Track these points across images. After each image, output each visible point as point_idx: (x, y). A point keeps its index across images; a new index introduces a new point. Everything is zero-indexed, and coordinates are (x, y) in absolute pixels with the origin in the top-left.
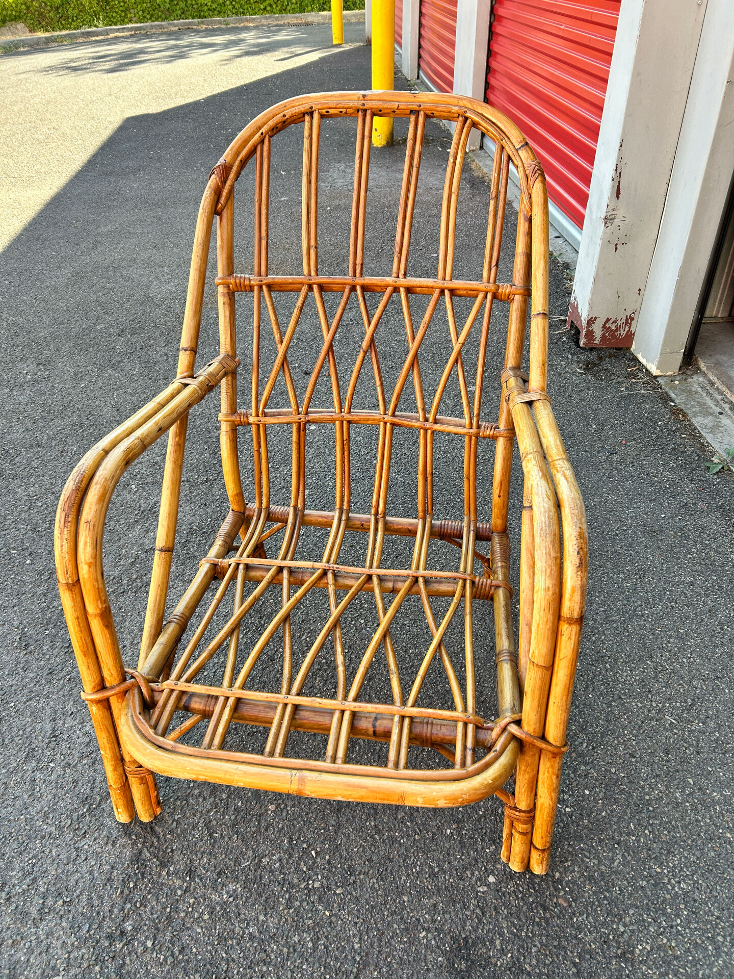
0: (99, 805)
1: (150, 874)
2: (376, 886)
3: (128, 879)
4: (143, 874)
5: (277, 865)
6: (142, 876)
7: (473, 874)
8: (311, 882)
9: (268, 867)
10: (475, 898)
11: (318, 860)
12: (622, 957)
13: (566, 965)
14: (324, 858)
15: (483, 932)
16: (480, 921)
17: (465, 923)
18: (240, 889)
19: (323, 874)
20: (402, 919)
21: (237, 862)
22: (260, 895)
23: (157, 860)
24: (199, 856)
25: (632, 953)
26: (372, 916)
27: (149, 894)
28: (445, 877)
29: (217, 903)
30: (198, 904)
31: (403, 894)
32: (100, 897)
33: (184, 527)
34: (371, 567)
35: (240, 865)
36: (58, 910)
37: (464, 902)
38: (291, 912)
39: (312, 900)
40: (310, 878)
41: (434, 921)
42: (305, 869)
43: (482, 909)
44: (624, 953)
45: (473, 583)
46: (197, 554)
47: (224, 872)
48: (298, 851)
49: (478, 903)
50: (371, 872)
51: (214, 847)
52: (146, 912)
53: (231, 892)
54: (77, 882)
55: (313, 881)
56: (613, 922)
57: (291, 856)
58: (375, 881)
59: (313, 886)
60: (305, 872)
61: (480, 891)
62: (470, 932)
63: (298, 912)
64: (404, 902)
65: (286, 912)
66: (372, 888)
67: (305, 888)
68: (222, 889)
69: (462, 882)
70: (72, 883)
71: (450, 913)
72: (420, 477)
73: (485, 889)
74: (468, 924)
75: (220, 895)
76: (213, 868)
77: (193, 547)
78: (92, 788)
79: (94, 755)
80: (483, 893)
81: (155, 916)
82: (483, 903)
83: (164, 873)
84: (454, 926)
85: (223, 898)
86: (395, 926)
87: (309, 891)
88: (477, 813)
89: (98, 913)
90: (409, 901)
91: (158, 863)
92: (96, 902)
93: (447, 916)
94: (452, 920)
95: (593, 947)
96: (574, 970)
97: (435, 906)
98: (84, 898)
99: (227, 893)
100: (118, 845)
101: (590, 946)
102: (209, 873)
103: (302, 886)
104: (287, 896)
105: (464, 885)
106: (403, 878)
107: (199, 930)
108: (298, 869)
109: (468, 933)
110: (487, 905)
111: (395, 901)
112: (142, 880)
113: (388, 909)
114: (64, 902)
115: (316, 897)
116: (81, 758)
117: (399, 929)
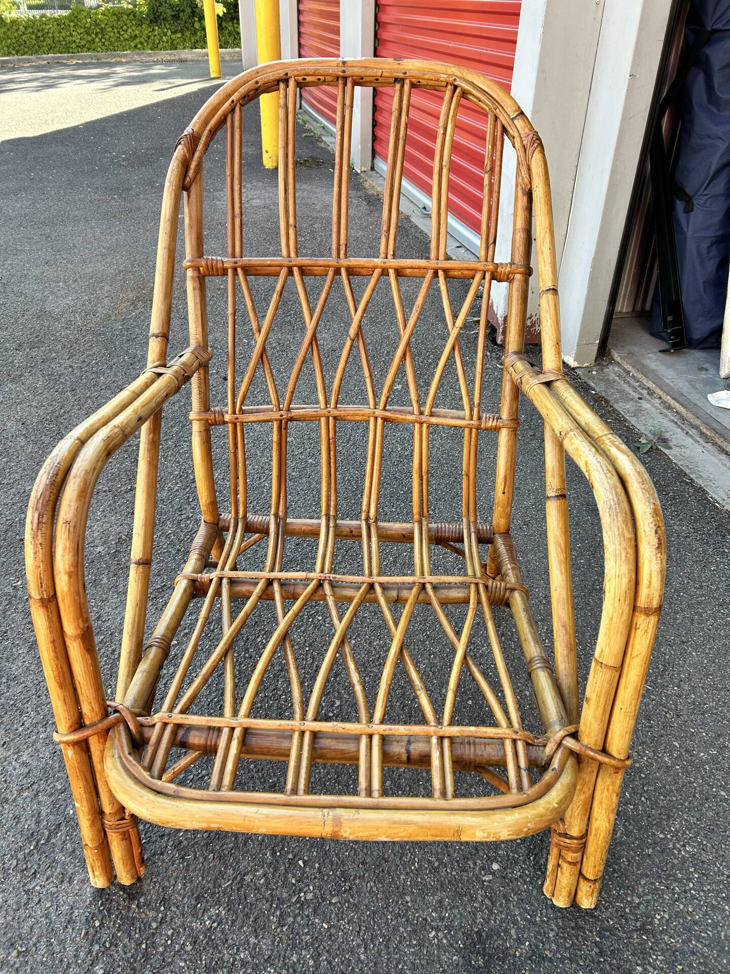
0: (48, 840)
1: (118, 909)
2: (375, 889)
3: (92, 918)
4: (109, 911)
5: (262, 881)
6: (108, 912)
7: (475, 864)
8: (302, 894)
9: (252, 884)
10: (482, 888)
11: (307, 869)
12: (642, 929)
14: (312, 867)
15: (496, 922)
16: (491, 911)
17: (476, 917)
18: (223, 912)
19: (315, 884)
20: (407, 920)
21: (217, 885)
22: (247, 916)
23: (124, 893)
24: (172, 882)
25: (651, 924)
26: (374, 922)
27: (118, 931)
28: (446, 870)
29: (199, 931)
30: (178, 935)
31: (405, 894)
32: (62, 942)
35: (220, 886)
36: (12, 962)
37: (470, 894)
38: (284, 930)
39: (306, 913)
40: (300, 891)
41: (442, 919)
42: (294, 882)
43: (490, 899)
44: (643, 926)
47: (203, 896)
48: (284, 863)
49: (486, 893)
50: (366, 875)
51: (187, 870)
52: (117, 952)
53: (214, 917)
54: (31, 928)
55: (305, 893)
56: (627, 895)
57: (276, 870)
58: (372, 884)
59: (305, 899)
60: (294, 885)
61: (485, 881)
62: (482, 924)
63: (293, 928)
64: (407, 902)
65: (279, 930)
66: (371, 891)
67: (297, 902)
68: (203, 915)
69: (465, 874)
70: (25, 930)
71: (458, 907)
73: (491, 877)
74: (479, 916)
75: (203, 922)
78: (38, 822)
79: (35, 787)
80: (489, 882)
81: (129, 955)
82: (490, 893)
83: (134, 906)
84: (464, 920)
85: (205, 925)
86: (402, 929)
87: (302, 904)
89: (61, 961)
90: (412, 901)
91: (125, 896)
92: (57, 949)
93: (455, 912)
94: (461, 915)
95: (611, 922)
96: (596, 950)
97: (440, 902)
98: (42, 946)
99: (210, 918)
100: (75, 882)
101: (608, 922)
102: (185, 900)
103: (294, 900)
104: (278, 913)
105: (468, 876)
106: (402, 877)
107: (182, 964)
108: (286, 882)
110: (496, 894)
111: (397, 902)
112: (109, 917)
113: (391, 913)
114: (19, 953)
115: (310, 910)
116: (21, 791)
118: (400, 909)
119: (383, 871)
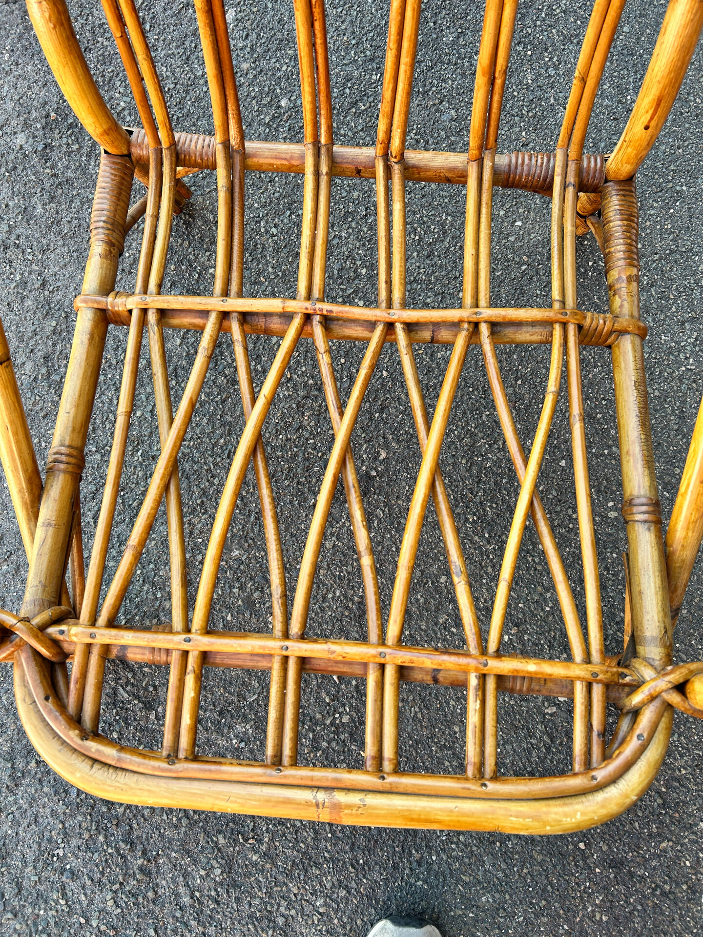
1: (135, 719)
2: (419, 715)
3: (109, 729)
4: (126, 720)
6: (126, 723)
8: (337, 715)
10: (542, 723)
11: (343, 687)
13: (650, 796)
14: (349, 685)
15: (552, 762)
16: (548, 749)
17: (531, 754)
18: (251, 731)
19: (352, 705)
20: (454, 754)
21: (241, 697)
23: (139, 701)
26: (416, 751)
28: (504, 699)
29: (226, 750)
30: (204, 752)
31: (454, 723)
33: (34, 114)
34: (390, 305)
35: (244, 699)
37: (528, 729)
38: (318, 755)
39: (342, 738)
40: (335, 711)
42: (328, 701)
43: (550, 736)
45: (580, 327)
46: (70, 174)
47: (227, 710)
48: (317, 678)
49: (546, 728)
50: (411, 698)
53: (241, 735)
55: (340, 714)
58: (417, 709)
59: (341, 721)
60: (328, 704)
61: (548, 714)
62: (537, 764)
63: (327, 754)
64: (455, 733)
65: (312, 755)
66: (415, 718)
67: (332, 724)
68: (229, 732)
69: (525, 704)
71: (512, 743)
72: (480, 81)
73: (554, 709)
74: (534, 754)
75: (229, 739)
76: (212, 707)
77: (61, 159)
80: (551, 715)
82: (551, 728)
83: (152, 717)
84: (517, 758)
85: (232, 743)
86: (447, 763)
87: (337, 728)
88: (543, 610)
90: (461, 732)
91: (141, 705)
93: (508, 747)
94: (514, 751)
95: (683, 772)
96: (660, 801)
99: (236, 736)
101: (680, 771)
102: (208, 714)
103: (328, 722)
104: (311, 735)
105: (528, 707)
106: (452, 703)
108: (319, 700)
109: (534, 766)
110: (557, 730)
111: (445, 732)
112: (127, 728)
113: (436, 743)
115: (346, 735)
117: (451, 766)
118: (446, 740)
119: (430, 694)
